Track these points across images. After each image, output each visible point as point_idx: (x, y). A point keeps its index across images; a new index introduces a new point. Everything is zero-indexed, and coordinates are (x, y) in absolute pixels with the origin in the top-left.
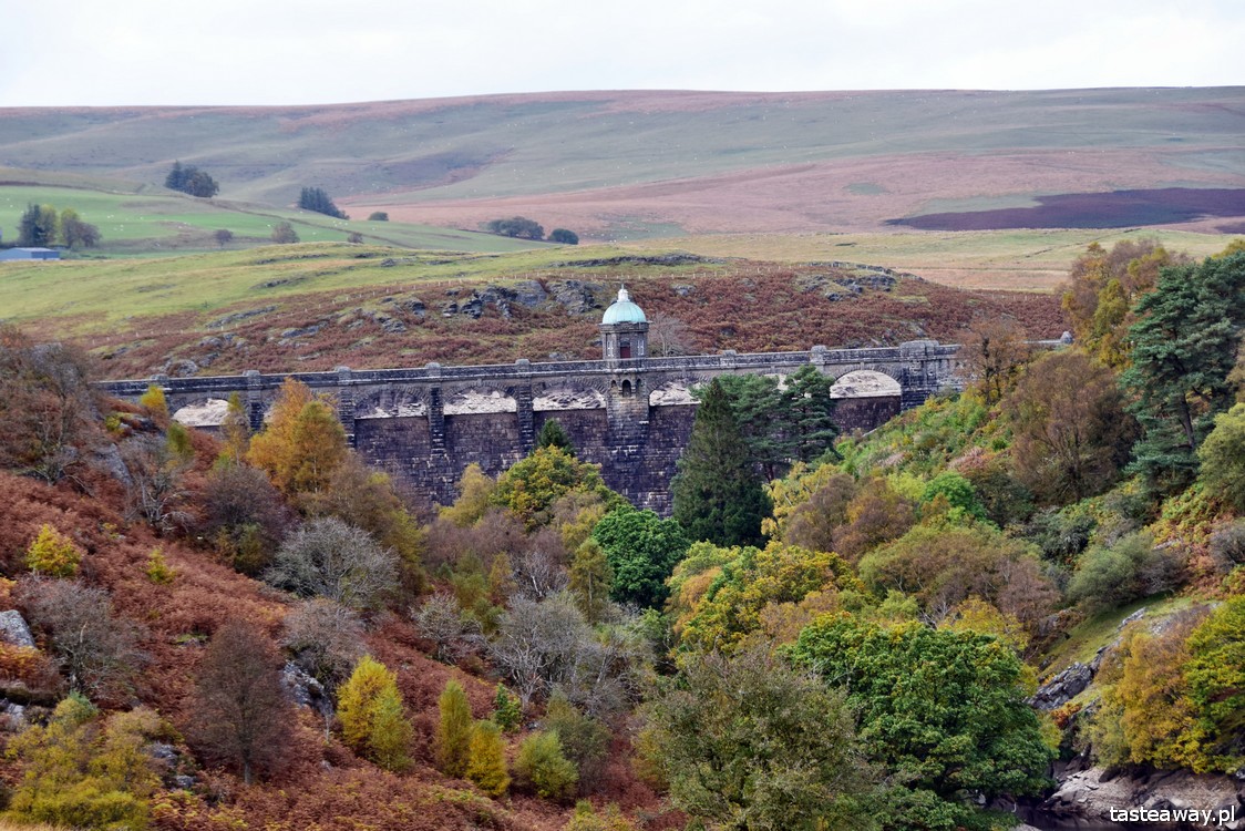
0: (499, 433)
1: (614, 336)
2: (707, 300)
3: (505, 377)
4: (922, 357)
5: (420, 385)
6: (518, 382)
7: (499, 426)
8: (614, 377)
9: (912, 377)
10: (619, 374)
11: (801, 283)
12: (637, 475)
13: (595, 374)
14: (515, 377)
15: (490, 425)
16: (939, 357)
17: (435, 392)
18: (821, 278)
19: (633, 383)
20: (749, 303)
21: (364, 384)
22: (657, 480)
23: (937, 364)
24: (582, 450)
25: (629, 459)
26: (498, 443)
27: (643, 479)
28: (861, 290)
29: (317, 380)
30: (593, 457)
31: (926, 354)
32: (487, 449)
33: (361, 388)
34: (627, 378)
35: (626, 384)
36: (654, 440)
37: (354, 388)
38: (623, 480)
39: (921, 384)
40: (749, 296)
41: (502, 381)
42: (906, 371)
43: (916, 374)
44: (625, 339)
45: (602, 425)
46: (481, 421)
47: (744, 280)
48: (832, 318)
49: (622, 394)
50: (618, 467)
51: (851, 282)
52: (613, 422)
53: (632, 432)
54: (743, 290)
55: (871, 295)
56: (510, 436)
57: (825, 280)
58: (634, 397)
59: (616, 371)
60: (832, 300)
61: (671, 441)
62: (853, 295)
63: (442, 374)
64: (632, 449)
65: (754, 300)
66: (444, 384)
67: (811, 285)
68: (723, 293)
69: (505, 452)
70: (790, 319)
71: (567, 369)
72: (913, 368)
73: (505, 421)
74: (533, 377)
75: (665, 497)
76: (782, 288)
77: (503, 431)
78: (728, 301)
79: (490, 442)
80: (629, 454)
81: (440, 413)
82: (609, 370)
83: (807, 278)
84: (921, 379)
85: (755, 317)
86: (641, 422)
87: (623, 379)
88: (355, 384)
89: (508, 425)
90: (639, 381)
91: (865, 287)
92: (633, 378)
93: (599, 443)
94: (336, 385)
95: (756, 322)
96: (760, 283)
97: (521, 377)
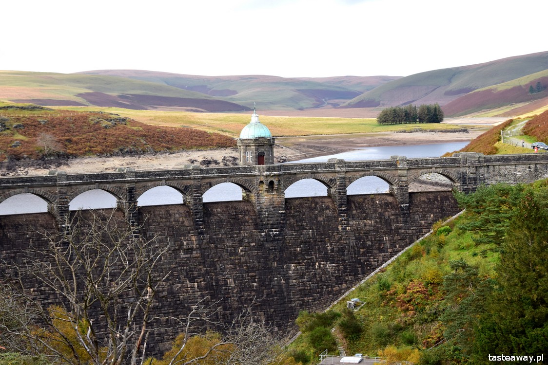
0: (178, 221)
1: (253, 148)
2: (54, 127)
3: (183, 179)
4: (477, 164)
5: (119, 185)
6: (192, 182)
7: (177, 216)
8: (262, 179)
9: (469, 178)
10: (267, 176)
11: (92, 120)
12: (281, 250)
13: (247, 176)
14: (190, 179)
15: (170, 215)
16: (488, 164)
17: (131, 190)
18: (99, 118)
19: (276, 182)
20: (73, 129)
21: (76, 184)
22: (296, 255)
23: (486, 168)
24: (240, 233)
25: (274, 239)
26: (179, 229)
27: (285, 254)
28: (116, 124)
29: (40, 181)
30: (248, 238)
31: (479, 162)
32: (171, 233)
33: (74, 187)
34: (272, 179)
35: (271, 184)
36: (291, 225)
37: (69, 188)
38: (272, 256)
39: (475, 183)
40: (72, 125)
41: (180, 181)
42: (464, 174)
43: (472, 176)
44: (261, 150)
45: (251, 214)
46: (163, 212)
47: (68, 118)
48: (109, 136)
49: (267, 191)
50: (267, 245)
51: (111, 120)
52: (260, 212)
53: (274, 219)
54: (69, 123)
55: (121, 126)
56: (186, 223)
57: (101, 119)
58: (275, 193)
59: (265, 173)
60: (106, 128)
61: (302, 225)
62: (114, 126)
63: (136, 176)
64: (275, 231)
65: (75, 128)
66: (138, 184)
67: (96, 121)
68: (60, 124)
69: (184, 235)
70: (92, 136)
71: (227, 172)
72: (470, 172)
73: (181, 211)
74: (203, 178)
75: (303, 268)
76: (84, 122)
77: (181, 220)
78: (64, 127)
79: (173, 227)
80: (274, 236)
81: (135, 206)
82: (258, 173)
83: (94, 118)
84: (475, 179)
85: (77, 135)
86: (281, 211)
87: (270, 179)
88: (70, 185)
89: (183, 215)
90: (279, 181)
91: (117, 123)
92: (277, 179)
93: (252, 227)
94: (55, 185)
95: (79, 137)
96: (75, 120)
97: (194, 179)
